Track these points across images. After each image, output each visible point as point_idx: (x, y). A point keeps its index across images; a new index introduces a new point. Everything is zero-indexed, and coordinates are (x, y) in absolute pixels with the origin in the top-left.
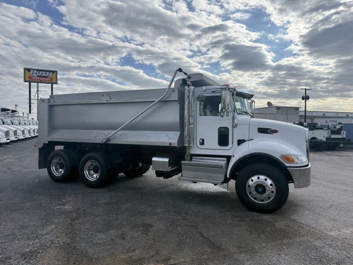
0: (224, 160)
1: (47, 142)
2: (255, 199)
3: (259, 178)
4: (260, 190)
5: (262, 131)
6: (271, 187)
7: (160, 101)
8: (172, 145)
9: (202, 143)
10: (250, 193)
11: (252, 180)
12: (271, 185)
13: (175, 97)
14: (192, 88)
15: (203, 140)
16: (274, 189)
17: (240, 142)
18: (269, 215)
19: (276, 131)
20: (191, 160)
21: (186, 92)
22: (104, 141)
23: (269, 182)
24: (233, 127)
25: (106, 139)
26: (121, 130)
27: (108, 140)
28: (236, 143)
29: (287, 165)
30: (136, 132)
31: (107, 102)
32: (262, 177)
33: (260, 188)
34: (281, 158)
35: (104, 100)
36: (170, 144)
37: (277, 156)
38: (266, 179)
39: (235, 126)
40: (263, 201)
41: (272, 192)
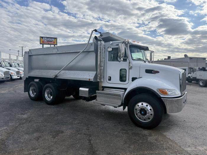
0: (123, 91)
1: (28, 77)
2: (140, 118)
3: (142, 104)
4: (143, 113)
5: (149, 71)
6: (150, 111)
7: (83, 52)
8: (91, 80)
9: (110, 79)
10: (137, 114)
11: (138, 106)
12: (150, 109)
13: (92, 49)
14: (103, 42)
15: (110, 77)
16: (153, 113)
17: (134, 79)
18: (149, 130)
19: (158, 72)
20: (103, 90)
21: (99, 45)
22: (54, 77)
23: (149, 107)
25: (55, 76)
26: (63, 70)
27: (56, 76)
28: (131, 79)
29: (162, 96)
31: (56, 53)
32: (145, 104)
33: (143, 111)
34: (158, 91)
35: (54, 52)
36: (89, 79)
37: (155, 90)
38: (147, 106)
39: (130, 68)
40: (145, 120)
41: (151, 114)
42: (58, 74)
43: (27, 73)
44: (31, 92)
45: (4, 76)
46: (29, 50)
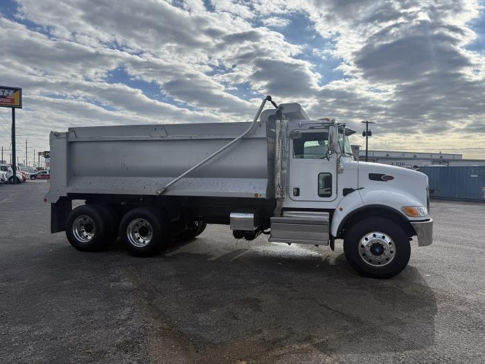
0: (326, 215)
1: (66, 195)
2: (370, 261)
3: (374, 236)
4: (377, 250)
5: (375, 177)
6: (390, 246)
7: (242, 139)
8: (259, 197)
9: (297, 193)
10: (364, 255)
11: (366, 239)
12: (390, 244)
13: (262, 133)
14: (286, 121)
15: (298, 189)
17: (347, 192)
18: (388, 280)
19: (391, 178)
20: (282, 215)
22: (159, 192)
23: (388, 240)
24: (337, 173)
25: (163, 190)
26: (185, 176)
27: (166, 190)
28: (341, 192)
29: (410, 219)
30: (205, 179)
31: (161, 139)
32: (379, 235)
33: (377, 248)
34: (403, 211)
35: (157, 136)
37: (399, 208)
38: (384, 237)
39: (339, 171)
40: (379, 263)
41: (392, 252)
42: (170, 186)
43: (64, 185)
46: (70, 129)
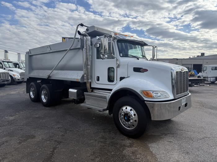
1: (28, 78)
2: (124, 125)
3: (126, 108)
4: (126, 118)
6: (134, 116)
8: (78, 81)
9: (98, 79)
10: (121, 120)
11: (122, 110)
15: (99, 77)
16: (137, 119)
17: (122, 79)
19: (146, 70)
20: (92, 92)
23: (133, 112)
25: (48, 76)
26: (54, 70)
28: (119, 79)
29: (145, 99)
30: (64, 71)
31: (49, 52)
34: (141, 93)
38: (131, 110)
39: (118, 66)
40: (129, 127)
41: (135, 121)
42: (50, 74)
43: (28, 73)
44: (31, 93)
45: (20, 77)
46: (29, 50)
